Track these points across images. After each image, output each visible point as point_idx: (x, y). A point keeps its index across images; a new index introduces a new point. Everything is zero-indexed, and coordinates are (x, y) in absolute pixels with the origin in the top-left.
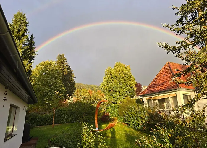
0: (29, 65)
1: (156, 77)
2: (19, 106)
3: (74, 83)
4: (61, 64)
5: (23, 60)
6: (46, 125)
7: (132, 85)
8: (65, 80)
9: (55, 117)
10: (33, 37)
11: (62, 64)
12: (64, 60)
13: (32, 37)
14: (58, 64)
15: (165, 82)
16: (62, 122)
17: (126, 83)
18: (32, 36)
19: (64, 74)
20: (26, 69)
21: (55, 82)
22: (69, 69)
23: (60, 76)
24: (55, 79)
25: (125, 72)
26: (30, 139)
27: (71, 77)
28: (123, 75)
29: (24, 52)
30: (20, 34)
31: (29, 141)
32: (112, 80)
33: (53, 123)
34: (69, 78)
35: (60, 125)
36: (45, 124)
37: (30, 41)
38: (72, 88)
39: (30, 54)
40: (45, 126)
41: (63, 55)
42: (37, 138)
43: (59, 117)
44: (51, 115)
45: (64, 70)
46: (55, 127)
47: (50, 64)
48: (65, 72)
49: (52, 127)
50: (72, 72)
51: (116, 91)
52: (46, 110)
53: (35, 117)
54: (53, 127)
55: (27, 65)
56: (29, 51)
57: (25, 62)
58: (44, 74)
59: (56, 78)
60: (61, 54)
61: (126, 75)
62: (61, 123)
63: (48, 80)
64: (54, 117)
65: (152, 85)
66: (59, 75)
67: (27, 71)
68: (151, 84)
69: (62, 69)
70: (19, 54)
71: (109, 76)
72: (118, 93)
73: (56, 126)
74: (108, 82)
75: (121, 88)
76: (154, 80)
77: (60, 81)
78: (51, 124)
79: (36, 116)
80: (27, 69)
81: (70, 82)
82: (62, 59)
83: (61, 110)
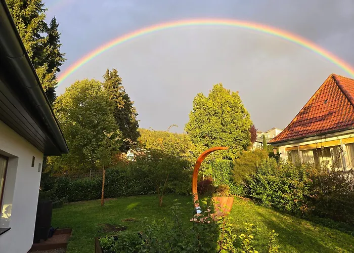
0: (49, 76)
1: (307, 106)
2: (15, 155)
3: (136, 125)
4: (111, 89)
5: (36, 68)
6: (87, 200)
7: (244, 127)
8: (119, 118)
9: (105, 184)
10: (57, 24)
11: (114, 88)
12: (117, 81)
13: (54, 24)
14: (106, 87)
15: (330, 114)
16: (120, 194)
17: (234, 123)
18: (54, 21)
19: (117, 107)
20: (43, 86)
21: (103, 120)
22: (126, 98)
23: (110, 110)
24: (103, 114)
25: (232, 102)
26: (53, 232)
27: (131, 113)
28: (229, 109)
29: (37, 50)
30: (27, 12)
31: (51, 236)
32: (207, 117)
33: (102, 197)
34: (127, 115)
35: (114, 200)
36: (85, 198)
37: (49, 30)
38: (133, 132)
39: (49, 55)
40: (85, 202)
41: (116, 72)
42: (68, 231)
43: (113, 185)
44: (97, 181)
45: (116, 98)
46: (107, 205)
47: (92, 86)
48: (120, 104)
49: (100, 205)
50: (131, 104)
51: (215, 138)
52: (88, 171)
53: (66, 185)
54: (102, 205)
55: (44, 76)
56: (47, 50)
57: (41, 71)
58: (81, 105)
59: (105, 113)
60: (111, 70)
61: (234, 107)
62: (118, 197)
63: (89, 114)
64: (103, 183)
65: (298, 122)
66: (110, 108)
67: (45, 90)
68: (295, 120)
69: (114, 98)
70: (25, 53)
71: (202, 111)
72: (219, 141)
73: (108, 202)
74: (199, 122)
75: (225, 132)
76: (302, 111)
77: (111, 118)
78: (98, 199)
79: (68, 183)
80: (45, 85)
81: (129, 123)
82: (113, 80)
83: (117, 172)
